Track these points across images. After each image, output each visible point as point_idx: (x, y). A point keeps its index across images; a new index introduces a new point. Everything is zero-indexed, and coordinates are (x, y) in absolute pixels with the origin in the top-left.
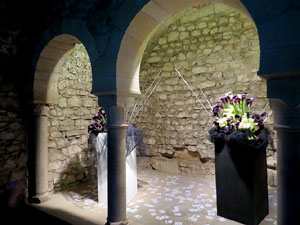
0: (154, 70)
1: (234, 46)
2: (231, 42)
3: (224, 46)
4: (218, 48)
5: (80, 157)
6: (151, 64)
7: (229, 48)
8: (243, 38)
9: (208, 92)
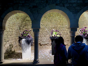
0: (27, 22)
1: (49, 19)
2: (48, 18)
3: (47, 18)
4: (45, 19)
5: (9, 47)
6: (27, 20)
7: (48, 19)
8: (51, 18)
9: (43, 29)
